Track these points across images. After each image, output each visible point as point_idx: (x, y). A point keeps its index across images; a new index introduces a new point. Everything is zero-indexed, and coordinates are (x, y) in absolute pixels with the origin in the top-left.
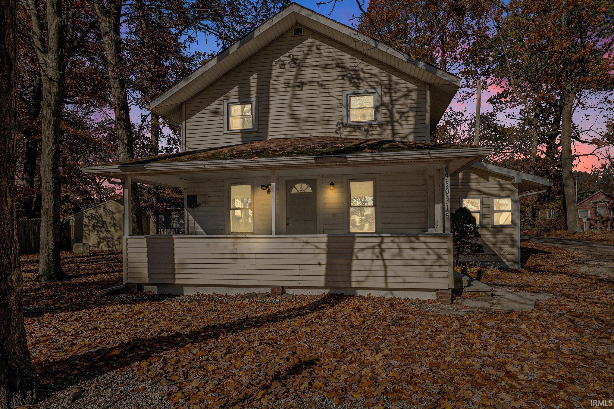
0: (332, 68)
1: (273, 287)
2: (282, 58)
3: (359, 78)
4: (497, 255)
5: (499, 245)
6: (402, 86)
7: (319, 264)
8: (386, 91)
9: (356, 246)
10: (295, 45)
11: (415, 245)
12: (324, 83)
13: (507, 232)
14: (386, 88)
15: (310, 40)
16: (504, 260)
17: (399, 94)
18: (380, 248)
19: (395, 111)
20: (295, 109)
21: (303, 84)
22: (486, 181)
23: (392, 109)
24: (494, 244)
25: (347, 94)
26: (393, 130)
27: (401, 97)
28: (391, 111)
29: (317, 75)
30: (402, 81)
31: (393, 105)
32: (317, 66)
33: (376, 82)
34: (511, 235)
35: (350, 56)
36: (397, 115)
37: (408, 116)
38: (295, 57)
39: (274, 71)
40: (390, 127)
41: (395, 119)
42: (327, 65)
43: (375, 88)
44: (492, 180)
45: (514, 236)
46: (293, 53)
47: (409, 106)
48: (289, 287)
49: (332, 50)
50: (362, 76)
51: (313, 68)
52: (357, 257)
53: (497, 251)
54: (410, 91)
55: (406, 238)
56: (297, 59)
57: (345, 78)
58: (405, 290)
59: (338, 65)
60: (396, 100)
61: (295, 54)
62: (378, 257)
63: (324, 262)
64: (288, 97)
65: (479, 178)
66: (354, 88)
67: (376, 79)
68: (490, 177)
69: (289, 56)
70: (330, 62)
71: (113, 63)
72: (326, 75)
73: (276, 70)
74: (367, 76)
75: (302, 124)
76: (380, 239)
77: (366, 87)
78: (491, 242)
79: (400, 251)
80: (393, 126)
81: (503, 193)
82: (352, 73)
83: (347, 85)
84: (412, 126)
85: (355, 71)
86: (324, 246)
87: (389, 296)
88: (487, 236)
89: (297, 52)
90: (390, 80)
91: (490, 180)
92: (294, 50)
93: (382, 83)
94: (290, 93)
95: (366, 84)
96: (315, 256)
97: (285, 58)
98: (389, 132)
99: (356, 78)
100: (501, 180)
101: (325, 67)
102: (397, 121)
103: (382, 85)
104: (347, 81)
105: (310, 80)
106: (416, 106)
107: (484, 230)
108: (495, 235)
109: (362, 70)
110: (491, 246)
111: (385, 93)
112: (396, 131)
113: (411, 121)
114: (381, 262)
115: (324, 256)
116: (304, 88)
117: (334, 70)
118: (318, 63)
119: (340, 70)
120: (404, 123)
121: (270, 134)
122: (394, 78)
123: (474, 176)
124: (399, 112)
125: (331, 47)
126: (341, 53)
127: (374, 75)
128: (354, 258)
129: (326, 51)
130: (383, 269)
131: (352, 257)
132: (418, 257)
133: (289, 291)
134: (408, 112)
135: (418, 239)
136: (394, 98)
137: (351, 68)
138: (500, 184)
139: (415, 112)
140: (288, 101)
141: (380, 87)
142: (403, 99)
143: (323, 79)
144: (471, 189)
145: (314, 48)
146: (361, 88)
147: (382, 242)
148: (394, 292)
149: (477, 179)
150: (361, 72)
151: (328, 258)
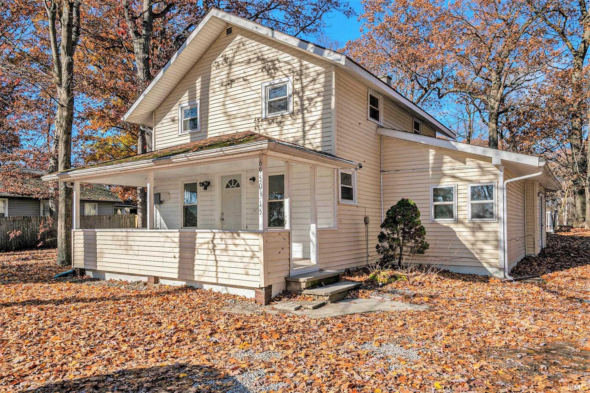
0: (254, 62)
1: (149, 277)
2: (217, 60)
3: (275, 69)
4: (476, 259)
5: (480, 245)
6: (312, 70)
7: (175, 257)
8: (298, 77)
9: (198, 241)
10: (226, 45)
11: (237, 242)
12: (248, 78)
13: (489, 229)
14: (297, 75)
15: (239, 37)
16: (485, 265)
17: (309, 79)
18: (213, 243)
19: (305, 98)
20: (228, 106)
21: (232, 81)
22: (463, 165)
23: (303, 96)
24: (473, 244)
25: (266, 87)
26: (303, 118)
27: (311, 81)
28: (301, 98)
29: (242, 71)
30: (311, 65)
31: (303, 92)
32: (242, 62)
33: (289, 69)
34: (496, 232)
35: (268, 47)
36: (306, 103)
37: (316, 102)
38: (227, 56)
39: (212, 73)
40: (300, 116)
41: (304, 107)
42: (250, 59)
43: (287, 76)
44: (470, 163)
45: (499, 234)
46: (225, 53)
47: (317, 90)
48: (162, 278)
49: (254, 44)
50: (277, 66)
51: (240, 65)
52: (198, 252)
53: (477, 253)
54: (318, 74)
55: (230, 234)
56: (228, 58)
57: (264, 70)
58: (236, 286)
59: (258, 59)
60: (306, 86)
61: (227, 53)
62: (211, 252)
63: (177, 255)
64: (222, 96)
65: (454, 161)
66: (271, 79)
67: (289, 67)
68: (467, 159)
69: (222, 56)
70: (252, 57)
71: (142, 78)
72: (249, 69)
73: (214, 72)
74: (281, 65)
75: (232, 121)
76: (213, 234)
77: (281, 77)
78: (468, 241)
79: (227, 247)
80: (303, 114)
81: (484, 178)
82: (269, 64)
83: (266, 77)
84: (319, 113)
85: (272, 61)
86: (177, 240)
87: (224, 292)
88: (464, 234)
89: (228, 52)
90: (301, 65)
91: (468, 163)
92: (227, 49)
93: (295, 71)
94: (224, 92)
95: (281, 73)
96: (173, 250)
97: (220, 59)
98: (300, 121)
99: (273, 69)
100: (482, 162)
101: (249, 62)
102: (306, 109)
103: (294, 72)
104: (266, 73)
105: (237, 77)
106: (323, 89)
107: (460, 225)
108: (474, 232)
109: (278, 59)
110: (469, 246)
111: (297, 80)
112: (306, 120)
113: (319, 106)
114: (213, 258)
115: (177, 250)
116: (233, 85)
117: (256, 64)
118: (243, 60)
119: (260, 62)
120: (313, 109)
121: (209, 133)
122: (305, 63)
123: (447, 159)
124: (308, 99)
125: (254, 41)
126: (261, 46)
127: (287, 63)
128: (196, 253)
129: (250, 45)
130: (215, 264)
131: (195, 251)
132: (239, 254)
133: (162, 281)
134: (316, 97)
135: (239, 235)
136: (304, 84)
137: (268, 59)
138: (480, 167)
139: (323, 96)
140: (222, 100)
141: (292, 74)
142: (312, 84)
143: (248, 74)
144: (445, 175)
145: (241, 45)
146: (276, 78)
147: (214, 238)
148: (228, 288)
149: (450, 162)
150: (276, 62)
151: (180, 252)
